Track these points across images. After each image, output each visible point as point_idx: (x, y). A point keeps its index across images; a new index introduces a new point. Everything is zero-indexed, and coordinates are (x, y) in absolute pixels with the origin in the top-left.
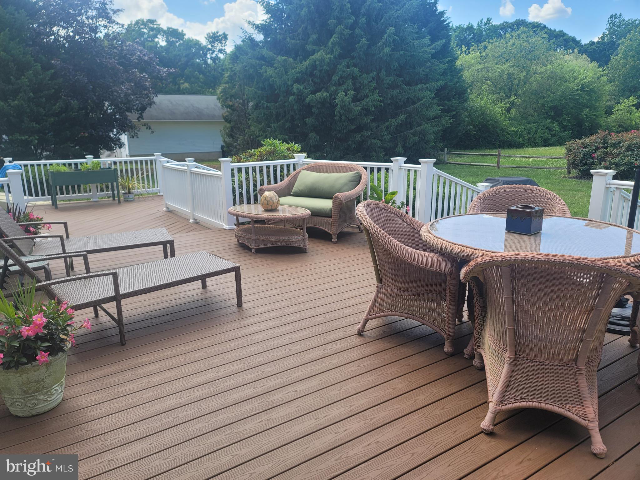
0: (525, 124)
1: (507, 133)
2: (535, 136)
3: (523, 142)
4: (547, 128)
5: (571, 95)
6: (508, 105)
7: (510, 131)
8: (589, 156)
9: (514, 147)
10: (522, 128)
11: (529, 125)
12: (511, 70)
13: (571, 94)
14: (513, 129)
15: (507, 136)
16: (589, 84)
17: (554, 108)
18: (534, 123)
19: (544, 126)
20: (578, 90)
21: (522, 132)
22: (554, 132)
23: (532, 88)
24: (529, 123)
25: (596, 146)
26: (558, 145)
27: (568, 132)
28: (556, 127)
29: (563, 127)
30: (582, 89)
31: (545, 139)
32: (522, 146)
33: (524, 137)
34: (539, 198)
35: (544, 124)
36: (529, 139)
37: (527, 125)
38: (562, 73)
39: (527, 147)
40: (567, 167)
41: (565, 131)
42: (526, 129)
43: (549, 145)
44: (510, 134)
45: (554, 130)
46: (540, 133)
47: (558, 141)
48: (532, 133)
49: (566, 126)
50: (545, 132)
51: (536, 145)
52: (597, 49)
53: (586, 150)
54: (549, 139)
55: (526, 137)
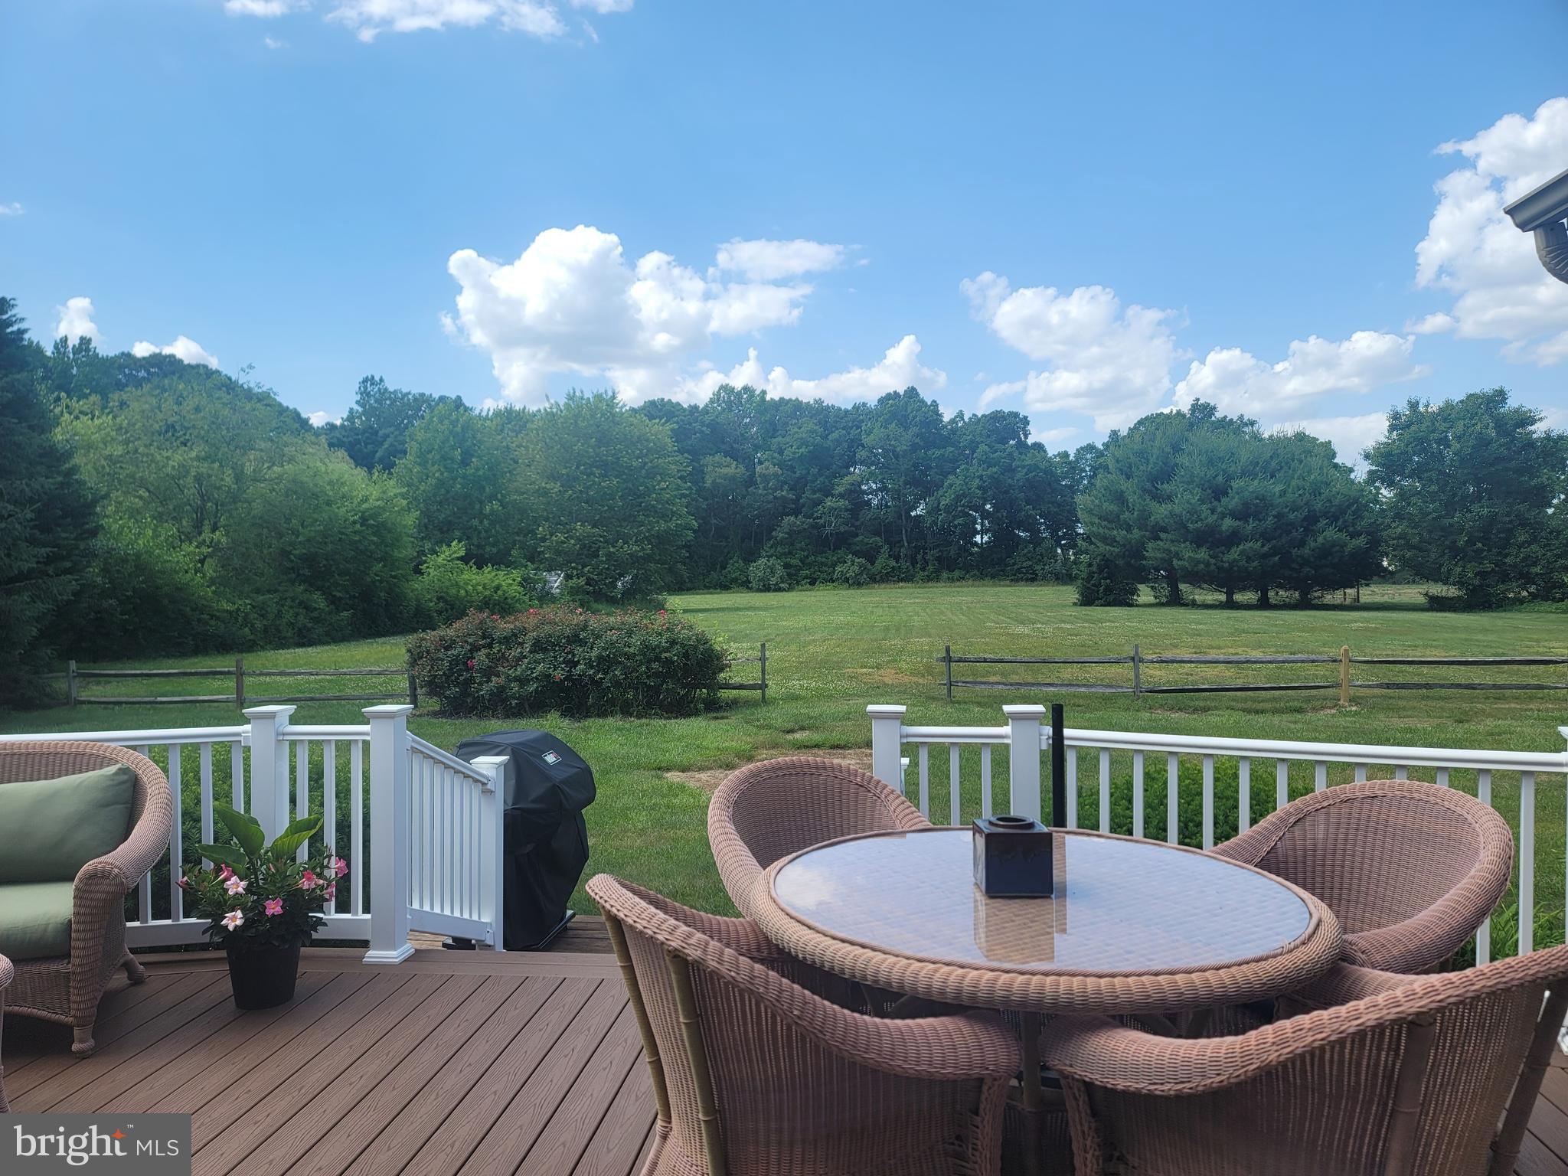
0: (251, 595)
1: (212, 616)
2: (278, 622)
3: (252, 637)
4: (300, 604)
5: (343, 533)
6: (205, 550)
7: (218, 610)
8: (461, 667)
9: (232, 649)
10: (244, 604)
11: (261, 598)
12: (204, 468)
13: (343, 530)
14: (226, 606)
15: (213, 623)
16: (376, 513)
17: (310, 559)
18: (269, 591)
19: (293, 599)
20: (354, 522)
21: (247, 614)
22: (315, 614)
23: (253, 512)
24: (258, 591)
25: (471, 644)
26: (328, 643)
27: (345, 613)
28: (319, 601)
29: (333, 603)
30: (364, 520)
31: (300, 629)
32: (252, 647)
33: (253, 625)
34: (837, 786)
35: (292, 595)
36: (266, 630)
37: (255, 595)
38: (316, 485)
39: (263, 648)
40: (408, 693)
41: (338, 610)
42: (253, 607)
43: (311, 643)
44: (218, 618)
45: (316, 609)
46: (288, 616)
47: (328, 634)
48: (271, 616)
49: (340, 599)
50: (298, 614)
51: (282, 644)
52: (345, 439)
53: (453, 652)
54: (309, 630)
55: (258, 625)
